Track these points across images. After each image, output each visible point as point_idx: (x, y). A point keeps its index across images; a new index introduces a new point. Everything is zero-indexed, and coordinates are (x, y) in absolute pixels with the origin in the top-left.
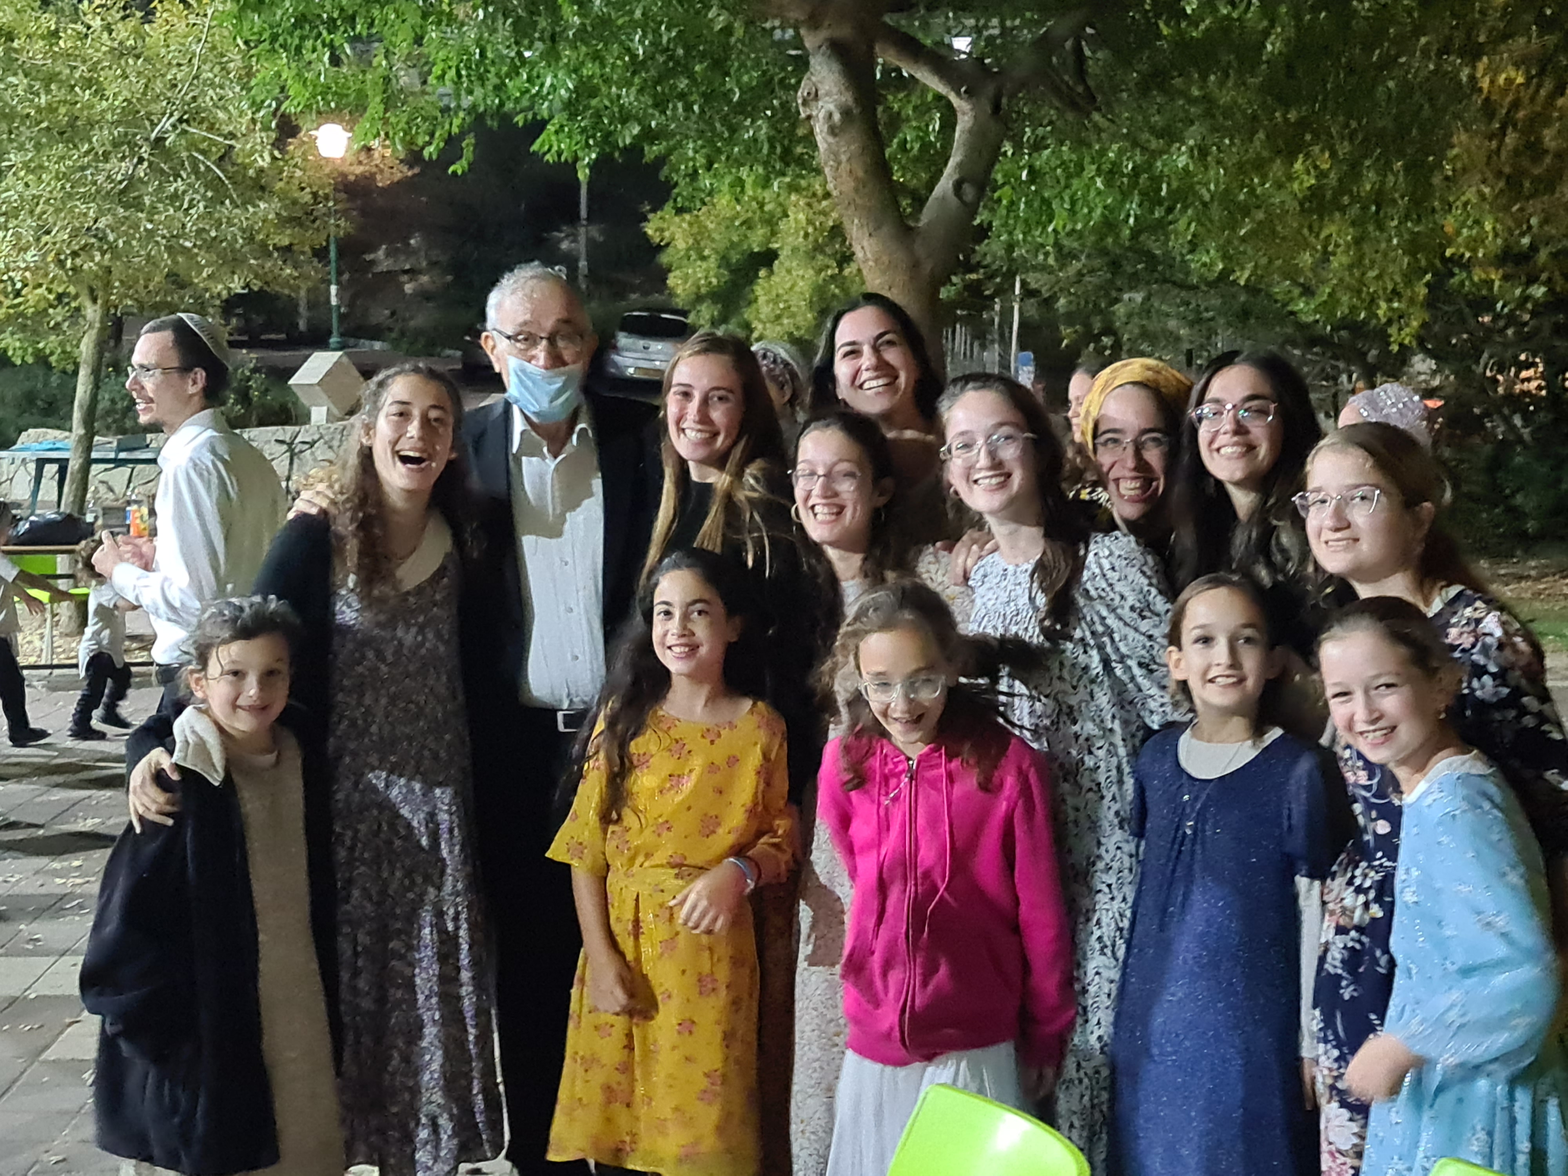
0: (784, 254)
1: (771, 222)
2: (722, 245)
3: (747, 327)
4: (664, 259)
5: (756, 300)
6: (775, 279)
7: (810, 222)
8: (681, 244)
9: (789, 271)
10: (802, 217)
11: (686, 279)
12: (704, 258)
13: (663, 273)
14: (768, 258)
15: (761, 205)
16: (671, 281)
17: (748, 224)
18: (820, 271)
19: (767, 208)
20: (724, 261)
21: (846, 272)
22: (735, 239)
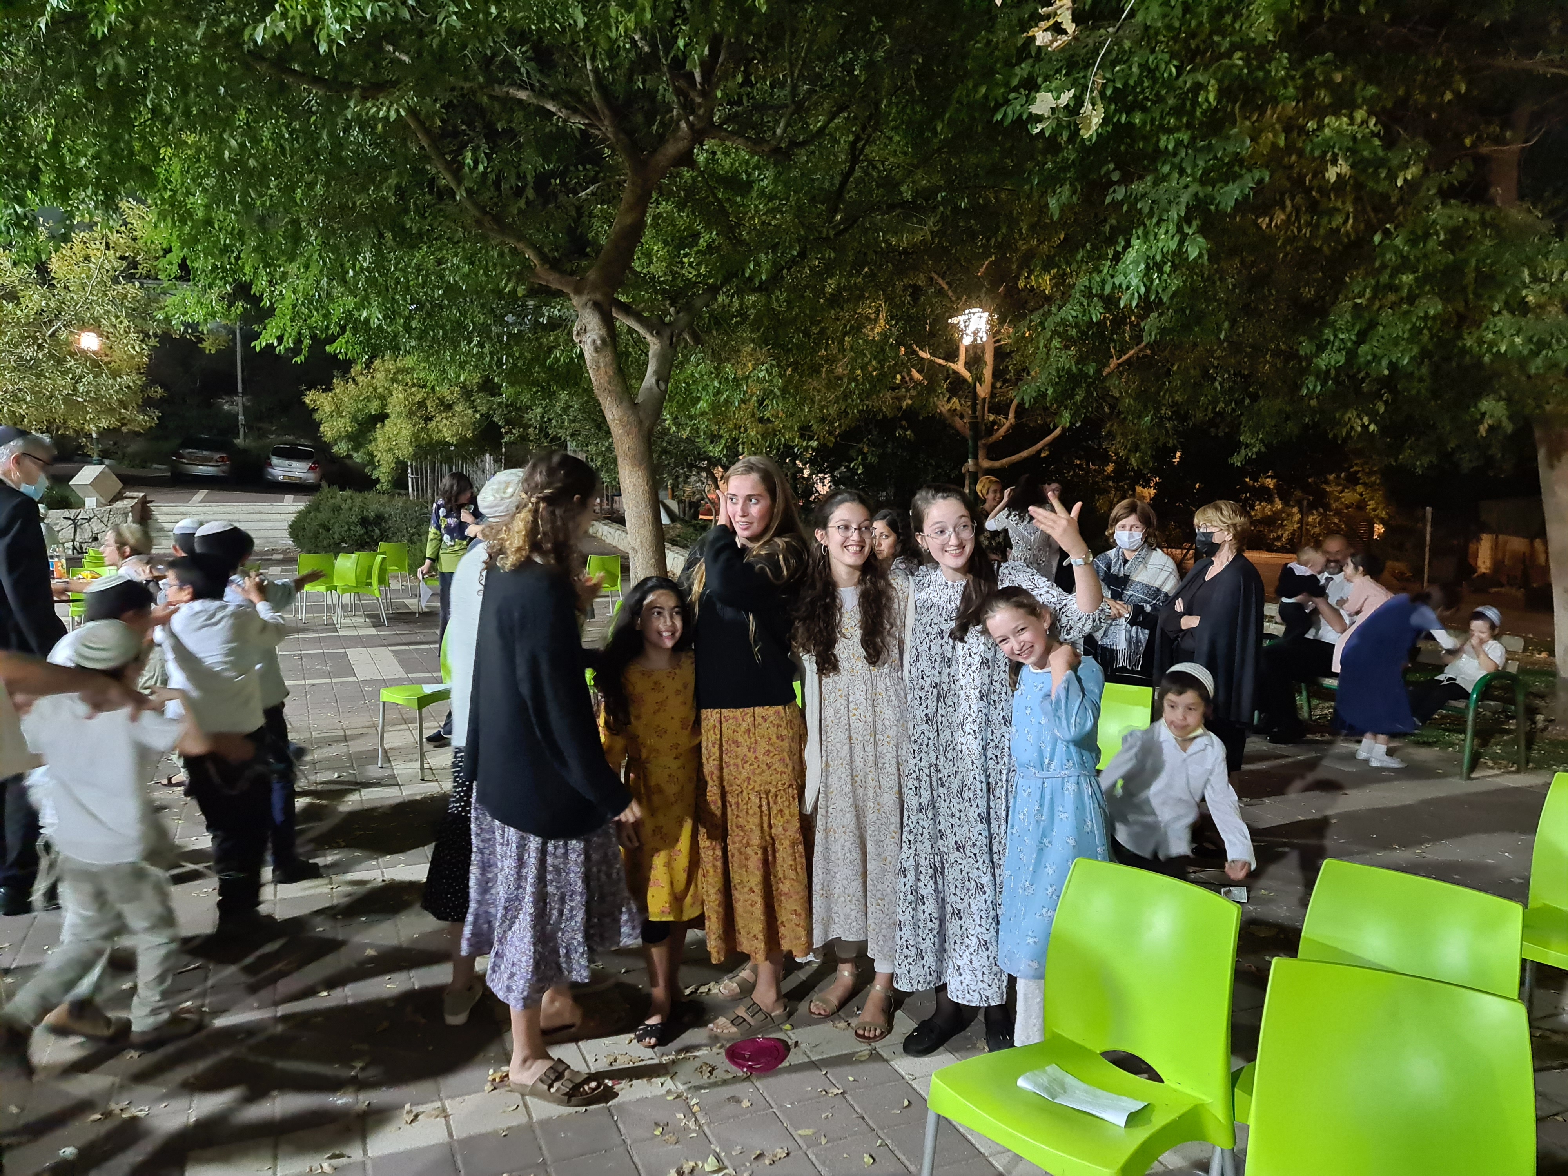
0: (393, 416)
1: (382, 398)
2: (353, 411)
3: (371, 454)
4: (317, 416)
5: (375, 439)
6: (386, 428)
7: (406, 399)
8: (327, 409)
9: (395, 425)
10: (401, 396)
11: (332, 429)
12: (342, 417)
13: (318, 425)
14: (382, 417)
15: (375, 389)
16: (322, 429)
17: (368, 399)
18: (414, 426)
19: (380, 390)
20: (354, 419)
21: (429, 426)
22: (360, 406)
